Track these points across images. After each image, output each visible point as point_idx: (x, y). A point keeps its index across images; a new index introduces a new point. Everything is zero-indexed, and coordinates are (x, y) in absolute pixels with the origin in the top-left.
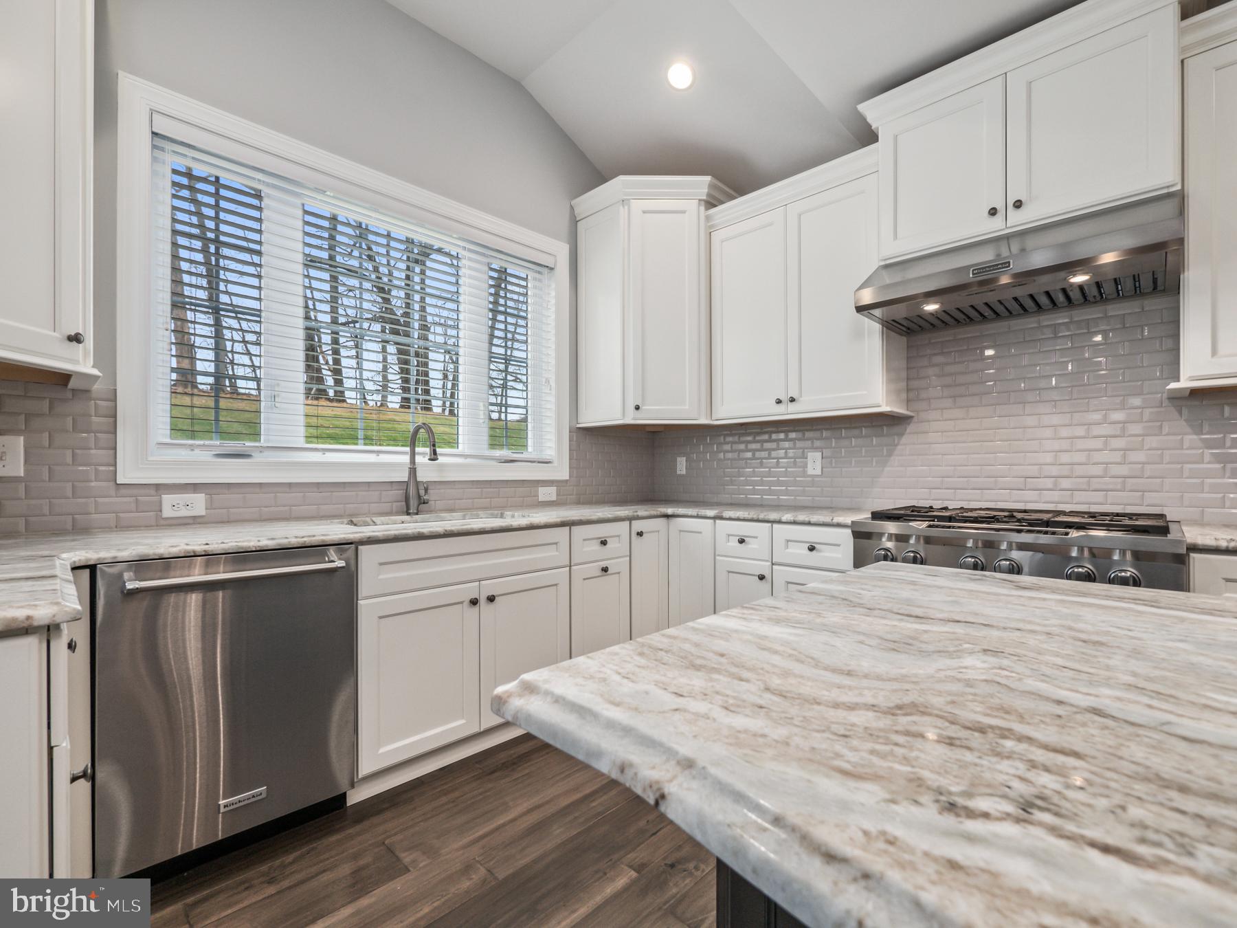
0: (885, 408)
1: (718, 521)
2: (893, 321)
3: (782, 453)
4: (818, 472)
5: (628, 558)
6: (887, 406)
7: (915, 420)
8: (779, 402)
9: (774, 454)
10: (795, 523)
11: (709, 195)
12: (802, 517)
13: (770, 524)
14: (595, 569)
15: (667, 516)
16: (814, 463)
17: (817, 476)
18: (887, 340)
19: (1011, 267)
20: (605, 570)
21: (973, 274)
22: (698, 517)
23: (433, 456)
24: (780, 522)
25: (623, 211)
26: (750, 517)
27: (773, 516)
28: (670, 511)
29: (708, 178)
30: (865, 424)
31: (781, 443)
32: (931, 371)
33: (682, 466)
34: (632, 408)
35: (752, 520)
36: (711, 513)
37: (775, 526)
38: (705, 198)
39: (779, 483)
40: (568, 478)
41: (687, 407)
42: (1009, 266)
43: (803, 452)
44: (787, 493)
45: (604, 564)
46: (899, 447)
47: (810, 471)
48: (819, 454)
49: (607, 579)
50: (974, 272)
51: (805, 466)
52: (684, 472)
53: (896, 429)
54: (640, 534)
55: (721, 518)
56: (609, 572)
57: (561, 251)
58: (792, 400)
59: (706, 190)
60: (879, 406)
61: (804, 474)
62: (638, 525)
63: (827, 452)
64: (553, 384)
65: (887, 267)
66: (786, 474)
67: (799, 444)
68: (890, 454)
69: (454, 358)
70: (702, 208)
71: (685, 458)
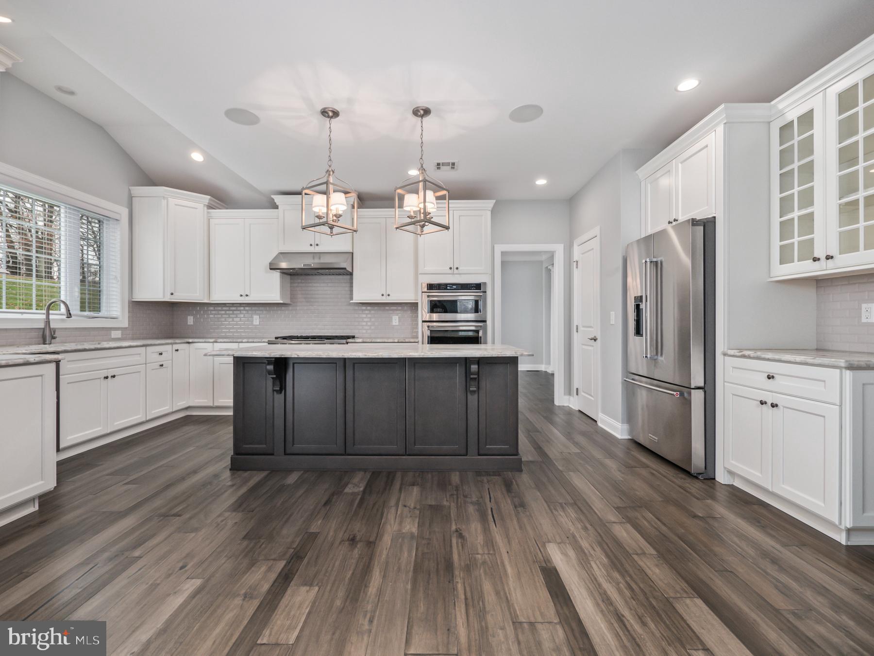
1: (215, 344)
3: (242, 316)
4: (258, 323)
5: (171, 361)
7: (293, 305)
8: (241, 296)
9: (239, 316)
10: (248, 342)
11: (209, 203)
12: (250, 340)
13: (237, 344)
14: (157, 365)
15: (189, 343)
16: (256, 320)
17: (257, 325)
18: (282, 279)
20: (162, 365)
22: (205, 342)
23: (69, 316)
24: (242, 342)
25: (164, 202)
26: (229, 341)
27: (239, 340)
28: (190, 340)
29: (209, 197)
30: (275, 306)
31: (242, 311)
32: (298, 289)
33: (190, 320)
34: (169, 294)
35: (231, 342)
36: (212, 340)
37: (240, 344)
38: (207, 204)
39: (241, 328)
40: (127, 326)
41: (198, 295)
43: (252, 316)
44: (245, 332)
45: (161, 363)
47: (255, 323)
48: (258, 317)
49: (162, 370)
50: (304, 265)
51: (252, 321)
52: (192, 323)
54: (177, 350)
55: (217, 342)
56: (164, 366)
57: (124, 212)
58: (247, 295)
59: (208, 202)
61: (252, 324)
62: (176, 347)
63: (261, 316)
64: (119, 279)
65: (281, 253)
66: (244, 324)
67: (250, 312)
69: (59, 264)
70: (206, 208)
71: (192, 317)
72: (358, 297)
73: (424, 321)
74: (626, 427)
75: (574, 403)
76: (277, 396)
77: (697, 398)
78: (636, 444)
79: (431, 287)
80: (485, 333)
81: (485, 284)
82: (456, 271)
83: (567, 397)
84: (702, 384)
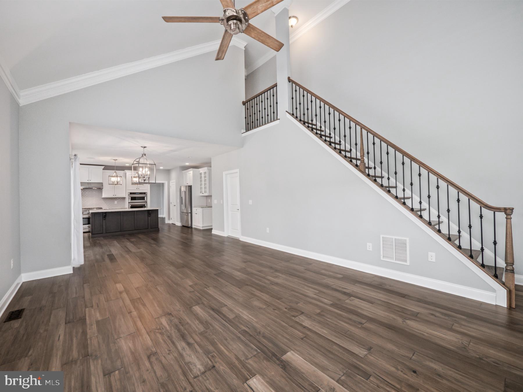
72: (104, 196)
73: (129, 203)
74: (181, 223)
75: (171, 222)
76: (104, 221)
77: (190, 214)
78: (183, 226)
79: (131, 193)
80: (147, 205)
81: (147, 193)
82: (138, 189)
83: (169, 221)
84: (190, 212)
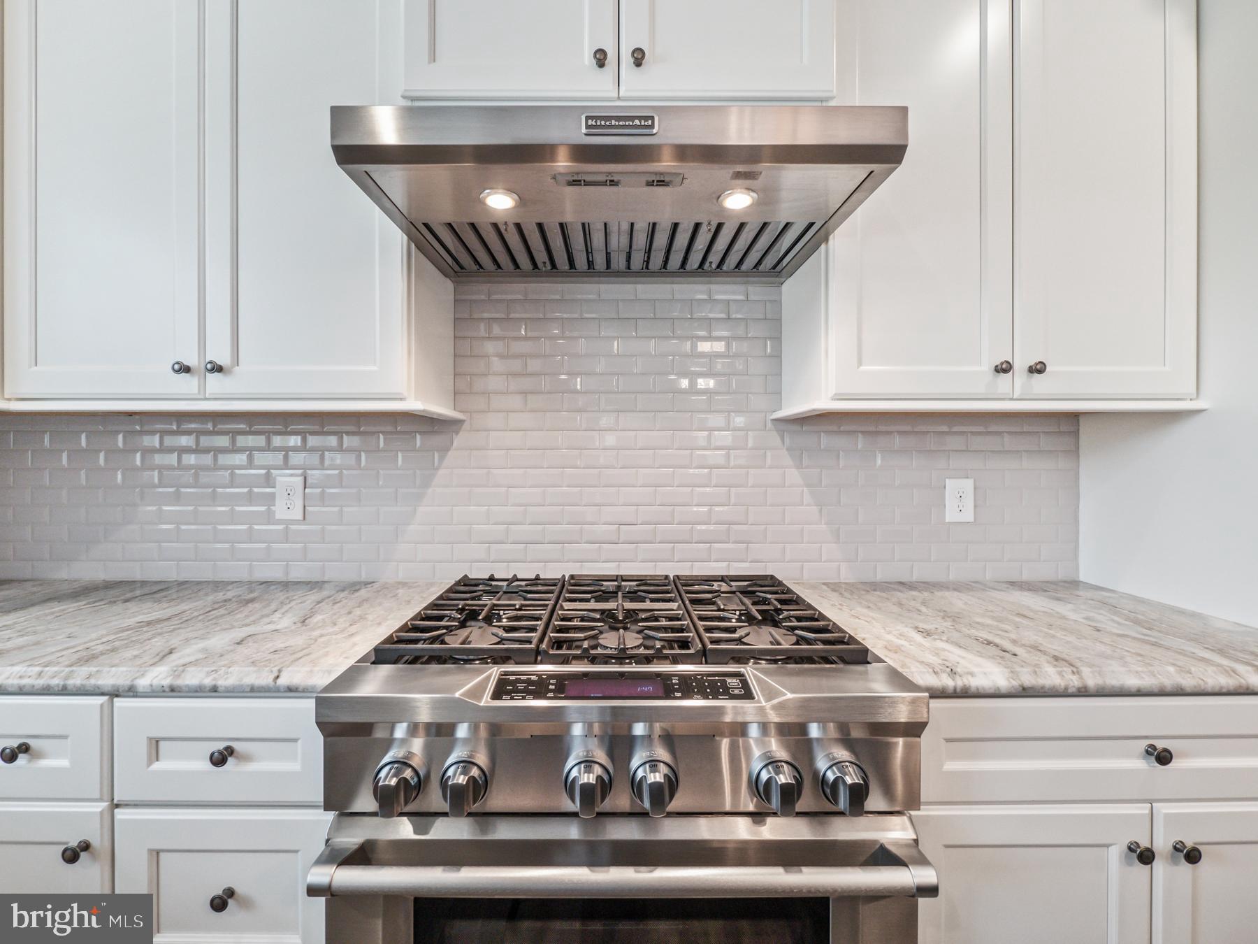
0: (413, 404)
2: (426, 225)
6: (416, 399)
7: (466, 426)
10: (173, 692)
13: (103, 700)
19: (655, 131)
21: (588, 127)
24: (132, 692)
30: (383, 429)
32: (490, 347)
37: (118, 703)
42: (652, 126)
46: (441, 472)
50: (590, 122)
53: (436, 440)
60: (401, 399)
61: (269, 518)
68: (426, 484)
